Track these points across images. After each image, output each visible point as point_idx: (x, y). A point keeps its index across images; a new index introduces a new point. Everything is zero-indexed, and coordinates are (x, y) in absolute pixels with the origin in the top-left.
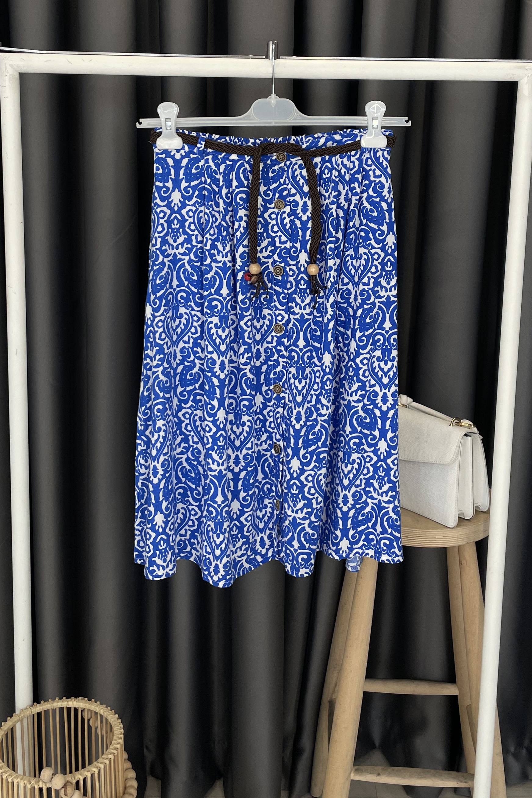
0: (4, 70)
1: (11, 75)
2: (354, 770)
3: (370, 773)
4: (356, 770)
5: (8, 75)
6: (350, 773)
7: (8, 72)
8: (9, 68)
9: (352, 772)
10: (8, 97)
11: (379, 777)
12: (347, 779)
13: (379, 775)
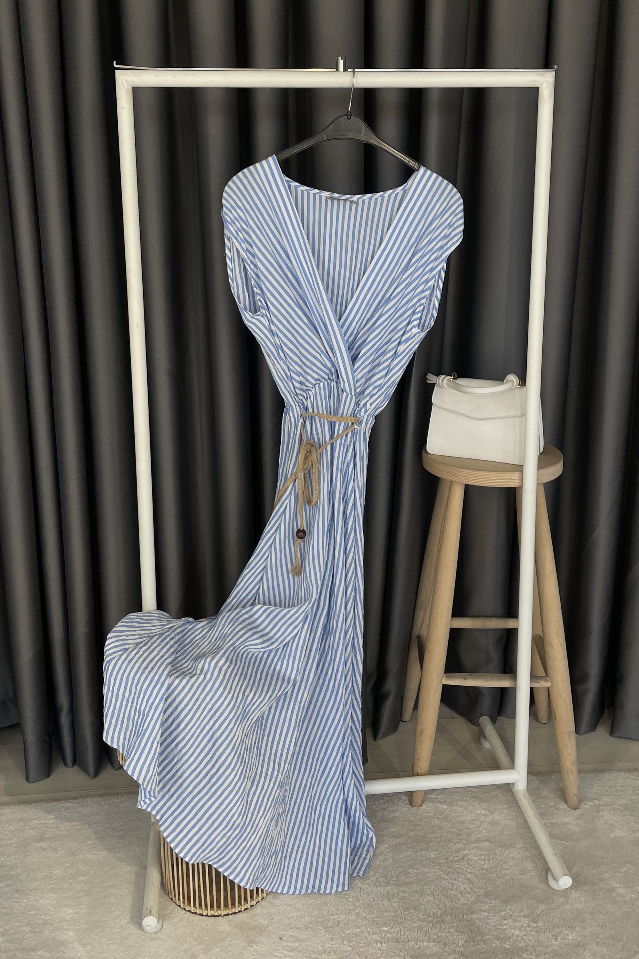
0: (121, 85)
1: (126, 89)
3: (459, 678)
4: (447, 676)
5: (124, 89)
6: (442, 679)
7: (124, 86)
8: (125, 83)
9: (444, 677)
10: (124, 108)
11: (466, 681)
12: (440, 683)
13: (465, 679)
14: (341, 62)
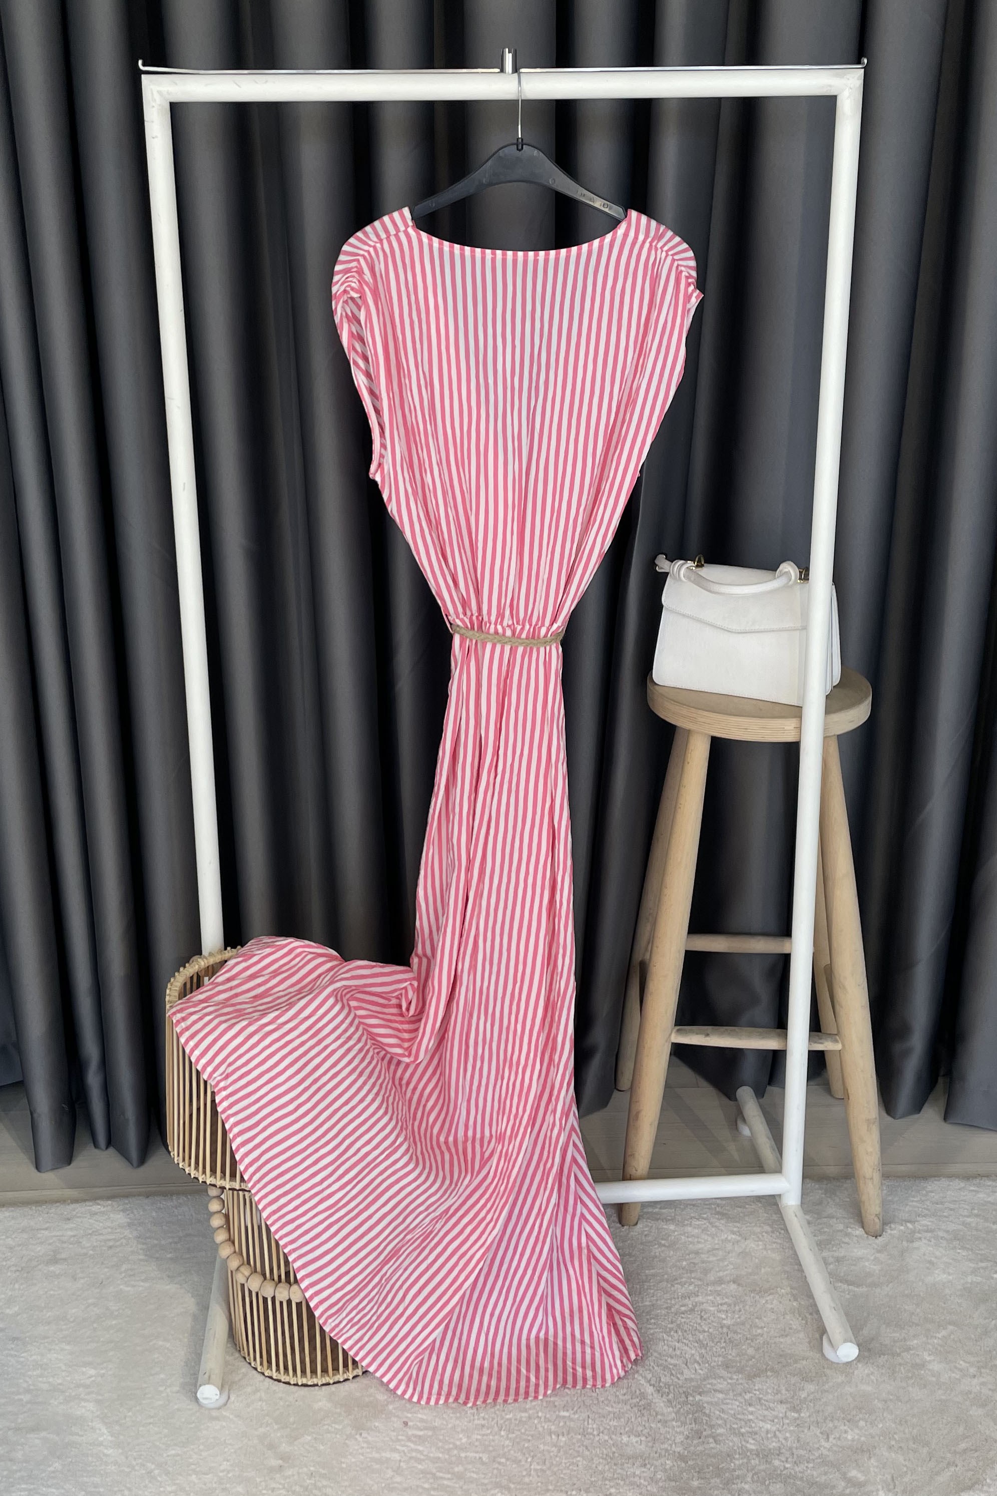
0: (151, 99)
1: (160, 105)
2: (674, 1030)
3: (697, 1034)
4: (678, 1031)
5: (156, 106)
6: (670, 1035)
7: (155, 101)
8: (157, 97)
9: (674, 1032)
10: (156, 137)
11: (708, 1038)
12: (666, 1041)
13: (707, 1035)
14: (509, 58)
